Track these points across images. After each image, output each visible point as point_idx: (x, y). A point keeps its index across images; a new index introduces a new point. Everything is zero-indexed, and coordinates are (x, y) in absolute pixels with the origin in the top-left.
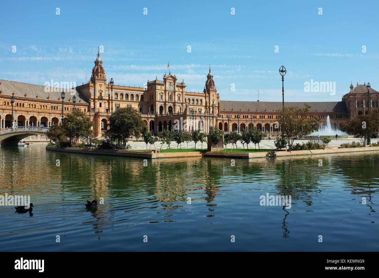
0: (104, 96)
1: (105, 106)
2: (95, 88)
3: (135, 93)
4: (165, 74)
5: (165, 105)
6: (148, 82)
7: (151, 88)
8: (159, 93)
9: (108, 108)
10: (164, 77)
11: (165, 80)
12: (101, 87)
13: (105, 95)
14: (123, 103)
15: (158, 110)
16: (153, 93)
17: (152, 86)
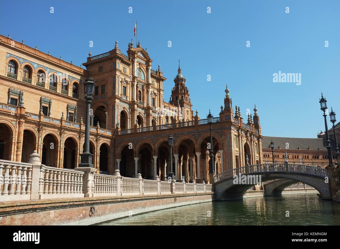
3: (60, 75)
5: (133, 110)
7: (97, 69)
8: (120, 79)
10: (129, 49)
11: (132, 54)
14: (31, 92)
15: (118, 120)
16: (105, 80)
17: (102, 65)
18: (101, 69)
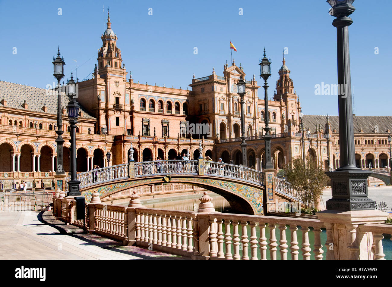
0: (123, 104)
1: (125, 123)
2: (106, 87)
3: (173, 100)
4: (227, 65)
5: (230, 122)
6: (193, 80)
7: (200, 90)
8: (218, 99)
9: (130, 128)
10: (225, 70)
11: (227, 74)
12: (117, 87)
13: (125, 102)
14: (156, 118)
15: (218, 131)
16: (207, 99)
17: (203, 87)
18: (203, 90)
